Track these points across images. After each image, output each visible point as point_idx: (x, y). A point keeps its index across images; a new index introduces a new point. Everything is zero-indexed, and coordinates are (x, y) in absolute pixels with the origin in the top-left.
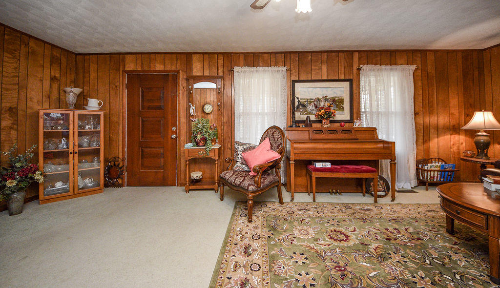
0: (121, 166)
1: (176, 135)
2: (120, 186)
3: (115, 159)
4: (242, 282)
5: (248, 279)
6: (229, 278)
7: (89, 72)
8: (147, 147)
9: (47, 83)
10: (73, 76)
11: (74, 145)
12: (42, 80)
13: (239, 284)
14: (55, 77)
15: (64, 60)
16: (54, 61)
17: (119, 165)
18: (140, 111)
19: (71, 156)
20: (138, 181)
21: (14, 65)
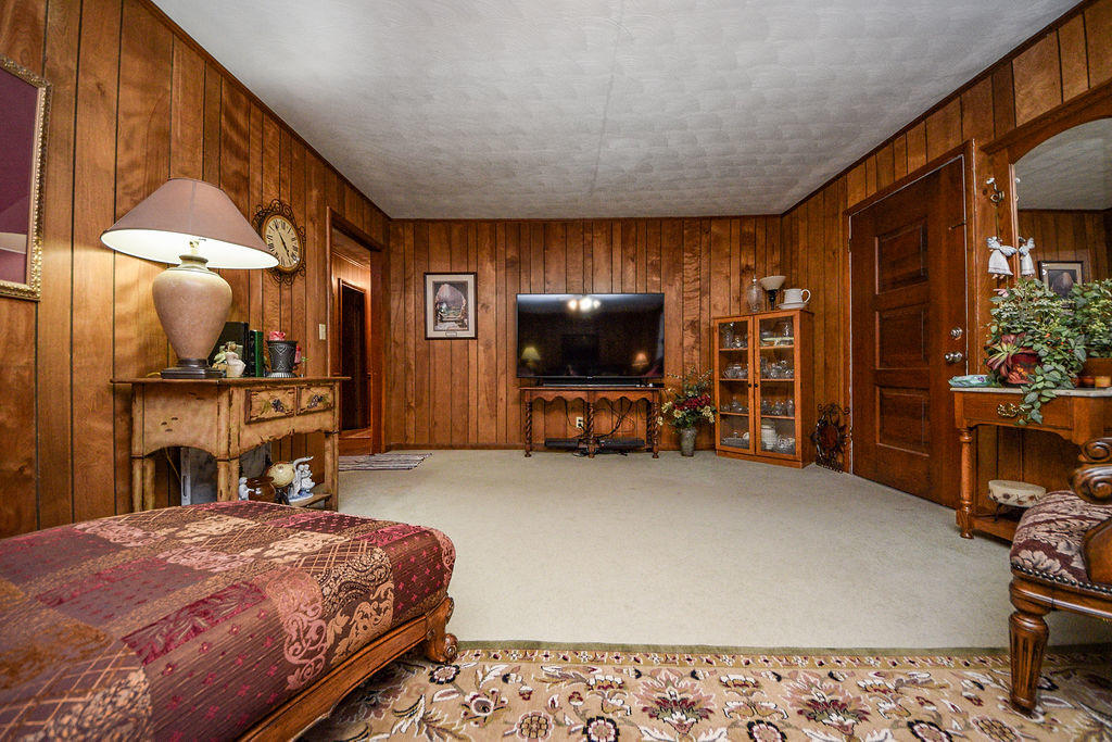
0: (842, 424)
1: (963, 352)
2: (841, 468)
3: (832, 409)
4: (693, 703)
5: (710, 715)
6: (693, 675)
7: (798, 243)
8: (891, 387)
9: (735, 280)
10: (777, 258)
11: (755, 372)
12: (728, 277)
13: (684, 696)
14: (747, 266)
15: (761, 235)
16: (747, 241)
17: (838, 422)
18: (875, 297)
19: (751, 390)
20: (875, 469)
21: (695, 265)
